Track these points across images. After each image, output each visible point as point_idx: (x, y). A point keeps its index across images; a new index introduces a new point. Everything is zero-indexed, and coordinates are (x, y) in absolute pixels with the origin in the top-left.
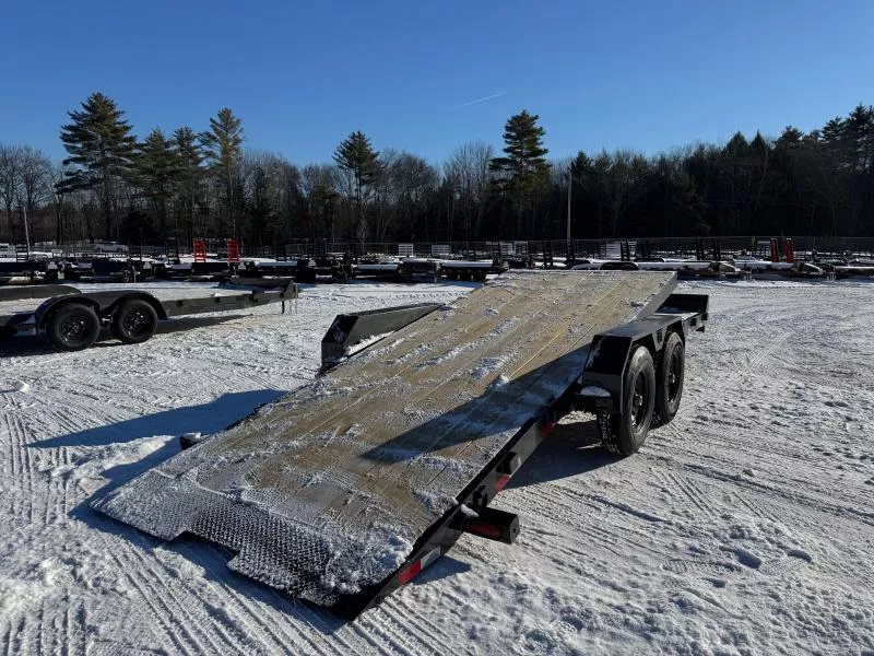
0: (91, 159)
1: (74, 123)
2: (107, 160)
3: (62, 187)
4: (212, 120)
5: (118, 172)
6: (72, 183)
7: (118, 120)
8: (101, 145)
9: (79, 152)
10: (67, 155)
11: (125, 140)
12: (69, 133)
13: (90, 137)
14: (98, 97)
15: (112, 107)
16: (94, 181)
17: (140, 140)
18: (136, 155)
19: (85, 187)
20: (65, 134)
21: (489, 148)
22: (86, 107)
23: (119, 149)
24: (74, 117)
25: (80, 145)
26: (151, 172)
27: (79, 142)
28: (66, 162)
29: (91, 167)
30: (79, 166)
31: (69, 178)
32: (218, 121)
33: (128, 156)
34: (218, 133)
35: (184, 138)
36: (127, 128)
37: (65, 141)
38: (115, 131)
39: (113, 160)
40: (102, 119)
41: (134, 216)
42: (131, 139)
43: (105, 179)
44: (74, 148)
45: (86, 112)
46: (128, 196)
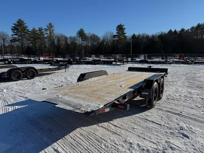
0: (18, 35)
1: (14, 26)
2: (22, 35)
3: (11, 41)
4: (47, 25)
5: (25, 37)
6: (14, 40)
7: (25, 25)
8: (21, 31)
9: (16, 33)
10: (13, 34)
11: (26, 30)
12: (13, 28)
13: (18, 29)
14: (20, 20)
15: (23, 22)
16: (19, 40)
17: (30, 30)
18: (29, 33)
19: (17, 41)
20: (12, 29)
21: (113, 33)
22: (17, 22)
23: (25, 32)
24: (14, 24)
25: (16, 31)
26: (33, 38)
27: (15, 30)
28: (12, 35)
29: (18, 36)
30: (16, 36)
31: (13, 39)
32: (49, 25)
33: (27, 34)
34: (49, 28)
35: (40, 29)
36: (27, 27)
37: (12, 30)
38: (24, 28)
39: (24, 35)
40: (21, 25)
41: (29, 48)
42: (28, 30)
43: (22, 39)
44: (14, 32)
45: (17, 23)
46: (27, 43)
